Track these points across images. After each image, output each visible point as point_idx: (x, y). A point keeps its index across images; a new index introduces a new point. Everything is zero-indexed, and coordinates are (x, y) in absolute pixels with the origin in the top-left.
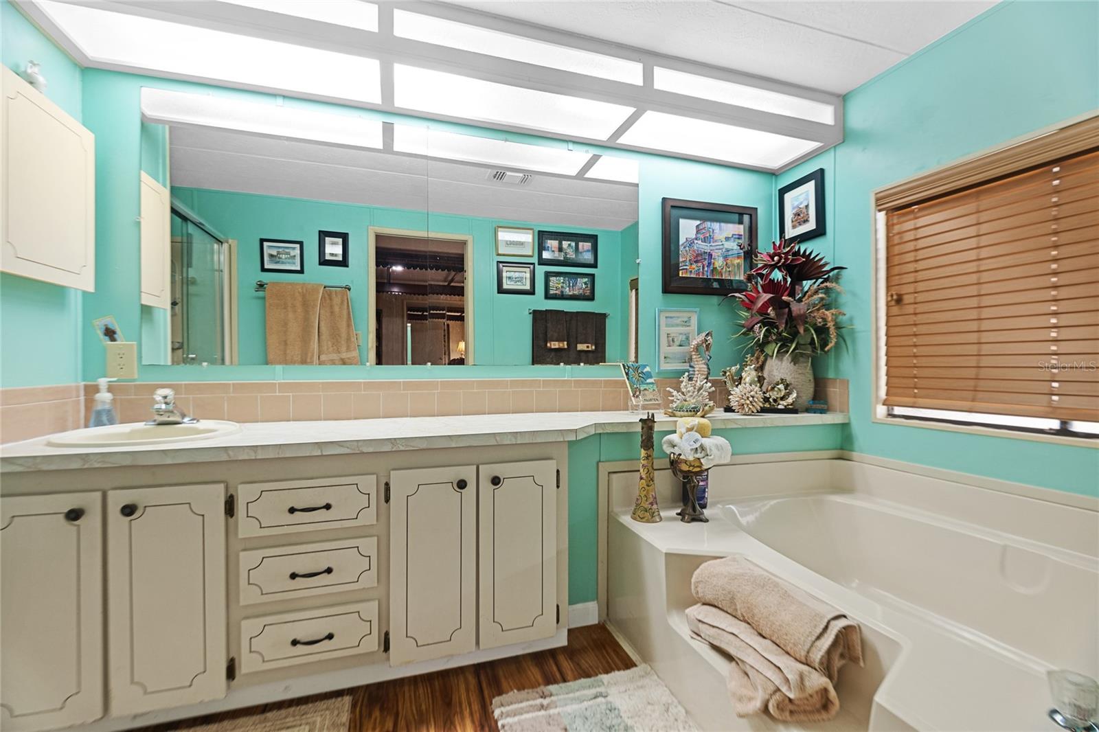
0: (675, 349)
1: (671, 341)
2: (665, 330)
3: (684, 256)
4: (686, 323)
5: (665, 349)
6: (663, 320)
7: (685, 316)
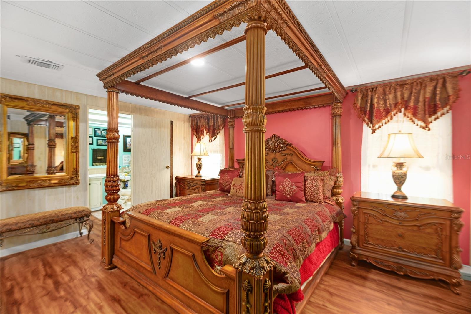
0: (126, 162)
1: (125, 160)
2: (123, 159)
3: (128, 145)
4: (128, 157)
5: (124, 162)
6: (123, 157)
7: (128, 156)
